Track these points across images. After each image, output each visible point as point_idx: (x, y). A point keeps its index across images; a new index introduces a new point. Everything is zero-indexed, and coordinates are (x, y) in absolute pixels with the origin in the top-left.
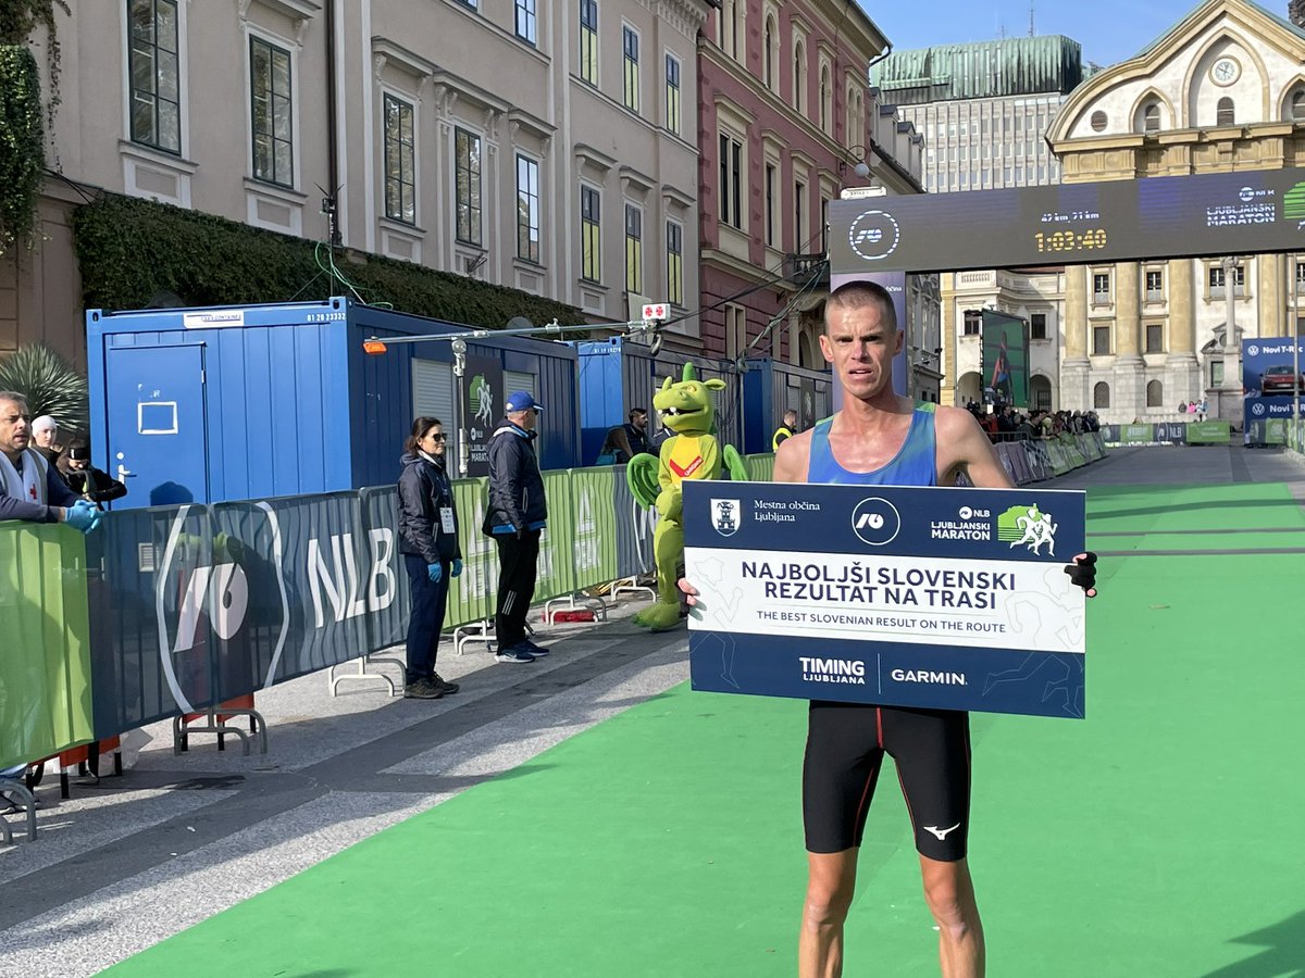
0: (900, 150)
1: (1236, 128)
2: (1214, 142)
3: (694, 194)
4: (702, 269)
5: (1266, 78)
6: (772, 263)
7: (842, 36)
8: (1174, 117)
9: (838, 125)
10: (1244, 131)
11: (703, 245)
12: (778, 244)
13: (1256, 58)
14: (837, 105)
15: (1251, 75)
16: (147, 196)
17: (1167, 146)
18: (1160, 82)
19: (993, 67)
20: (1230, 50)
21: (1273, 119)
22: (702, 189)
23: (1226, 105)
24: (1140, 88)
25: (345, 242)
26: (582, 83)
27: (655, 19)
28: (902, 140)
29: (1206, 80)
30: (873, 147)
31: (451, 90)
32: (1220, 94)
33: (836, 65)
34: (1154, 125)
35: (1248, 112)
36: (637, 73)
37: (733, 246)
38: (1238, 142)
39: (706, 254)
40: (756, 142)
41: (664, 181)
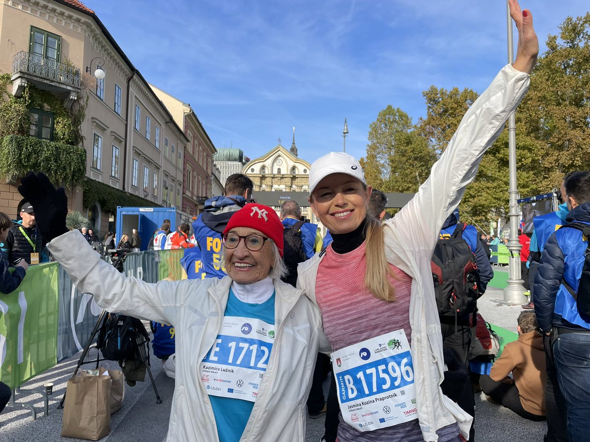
0: (217, 174)
1: (281, 175)
2: (277, 177)
3: (182, 182)
4: (183, 199)
5: (287, 164)
6: (195, 198)
7: (208, 149)
8: (268, 171)
9: (207, 168)
10: (283, 176)
11: (184, 193)
12: (196, 194)
13: (285, 160)
14: (207, 164)
15: (284, 164)
16: (94, 179)
17: (267, 177)
18: (266, 163)
19: (224, 154)
20: (280, 158)
21: (289, 173)
22: (184, 181)
23: (279, 169)
24: (261, 164)
25: (126, 191)
26: (165, 157)
27: (177, 144)
28: (217, 172)
29: (275, 164)
30: (213, 173)
31: (145, 158)
32: (278, 167)
33: (207, 155)
34: (264, 172)
35: (284, 172)
36: (174, 155)
37: (188, 194)
38: (282, 178)
39: (184, 195)
40: (193, 171)
41: (178, 179)
